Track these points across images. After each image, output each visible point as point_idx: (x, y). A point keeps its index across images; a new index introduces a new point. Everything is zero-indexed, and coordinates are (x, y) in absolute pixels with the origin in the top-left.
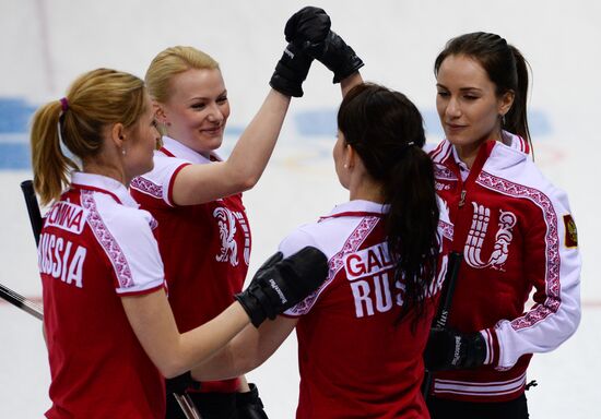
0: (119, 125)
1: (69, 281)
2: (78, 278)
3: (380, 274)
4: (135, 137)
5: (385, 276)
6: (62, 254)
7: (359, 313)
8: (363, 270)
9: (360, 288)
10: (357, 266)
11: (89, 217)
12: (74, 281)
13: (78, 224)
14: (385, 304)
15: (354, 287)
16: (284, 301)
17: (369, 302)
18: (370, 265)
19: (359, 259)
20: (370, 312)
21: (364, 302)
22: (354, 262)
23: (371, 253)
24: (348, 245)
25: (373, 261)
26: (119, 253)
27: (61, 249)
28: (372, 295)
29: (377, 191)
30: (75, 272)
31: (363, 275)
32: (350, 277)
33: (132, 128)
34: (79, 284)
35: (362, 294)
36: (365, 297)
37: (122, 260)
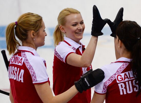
0: (33, 31)
1: (19, 81)
2: (22, 79)
3: (128, 81)
4: (38, 35)
5: (130, 82)
6: (16, 72)
7: (121, 93)
8: (122, 80)
9: (121, 85)
10: (120, 78)
11: (24, 60)
12: (21, 81)
13: (21, 62)
14: (130, 91)
15: (119, 85)
16: (89, 85)
17: (124, 90)
18: (125, 78)
19: (121, 76)
20: (125, 93)
21: (123, 90)
22: (119, 77)
23: (125, 74)
24: (118, 71)
25: (126, 77)
26: (33, 71)
27: (16, 71)
28: (126, 88)
29: (129, 55)
30: (21, 78)
31: (122, 81)
32: (118, 82)
33: (37, 32)
34: (22, 81)
35: (122, 87)
36: (123, 88)
37: (34, 73)
